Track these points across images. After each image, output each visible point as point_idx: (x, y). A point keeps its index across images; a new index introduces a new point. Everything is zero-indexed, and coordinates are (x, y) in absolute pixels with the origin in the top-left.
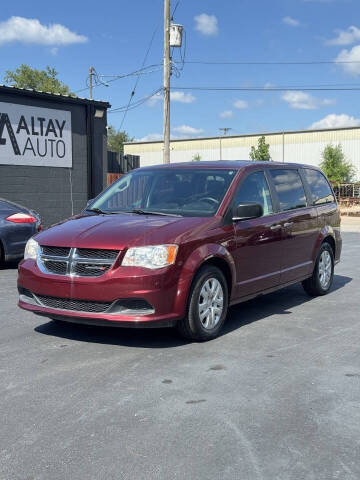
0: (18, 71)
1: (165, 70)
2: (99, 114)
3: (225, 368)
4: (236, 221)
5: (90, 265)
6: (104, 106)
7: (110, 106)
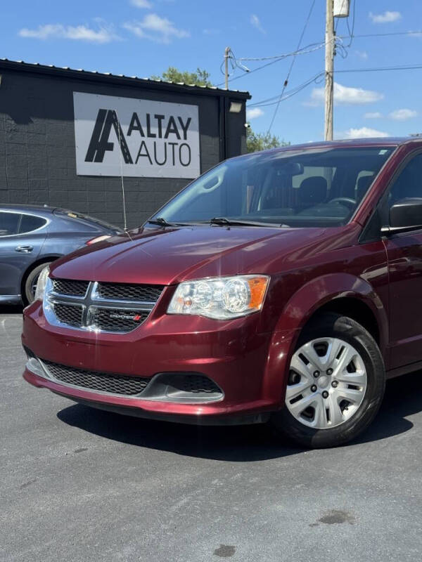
0: (164, 75)
1: (328, 48)
2: (235, 108)
3: (351, 521)
4: (388, 234)
5: (118, 312)
6: (242, 98)
7: (250, 97)
